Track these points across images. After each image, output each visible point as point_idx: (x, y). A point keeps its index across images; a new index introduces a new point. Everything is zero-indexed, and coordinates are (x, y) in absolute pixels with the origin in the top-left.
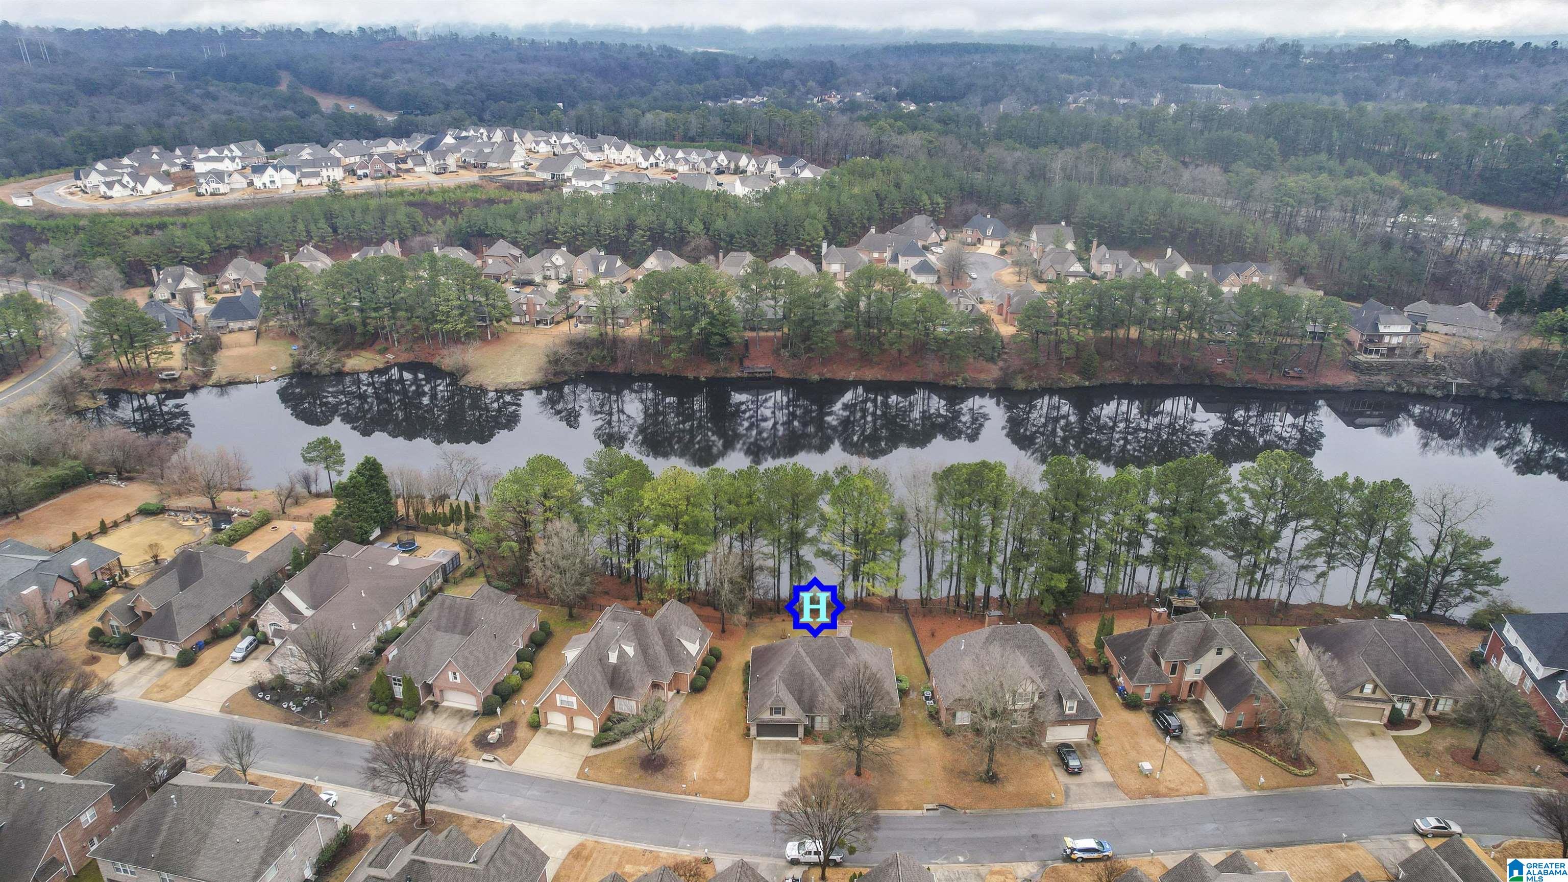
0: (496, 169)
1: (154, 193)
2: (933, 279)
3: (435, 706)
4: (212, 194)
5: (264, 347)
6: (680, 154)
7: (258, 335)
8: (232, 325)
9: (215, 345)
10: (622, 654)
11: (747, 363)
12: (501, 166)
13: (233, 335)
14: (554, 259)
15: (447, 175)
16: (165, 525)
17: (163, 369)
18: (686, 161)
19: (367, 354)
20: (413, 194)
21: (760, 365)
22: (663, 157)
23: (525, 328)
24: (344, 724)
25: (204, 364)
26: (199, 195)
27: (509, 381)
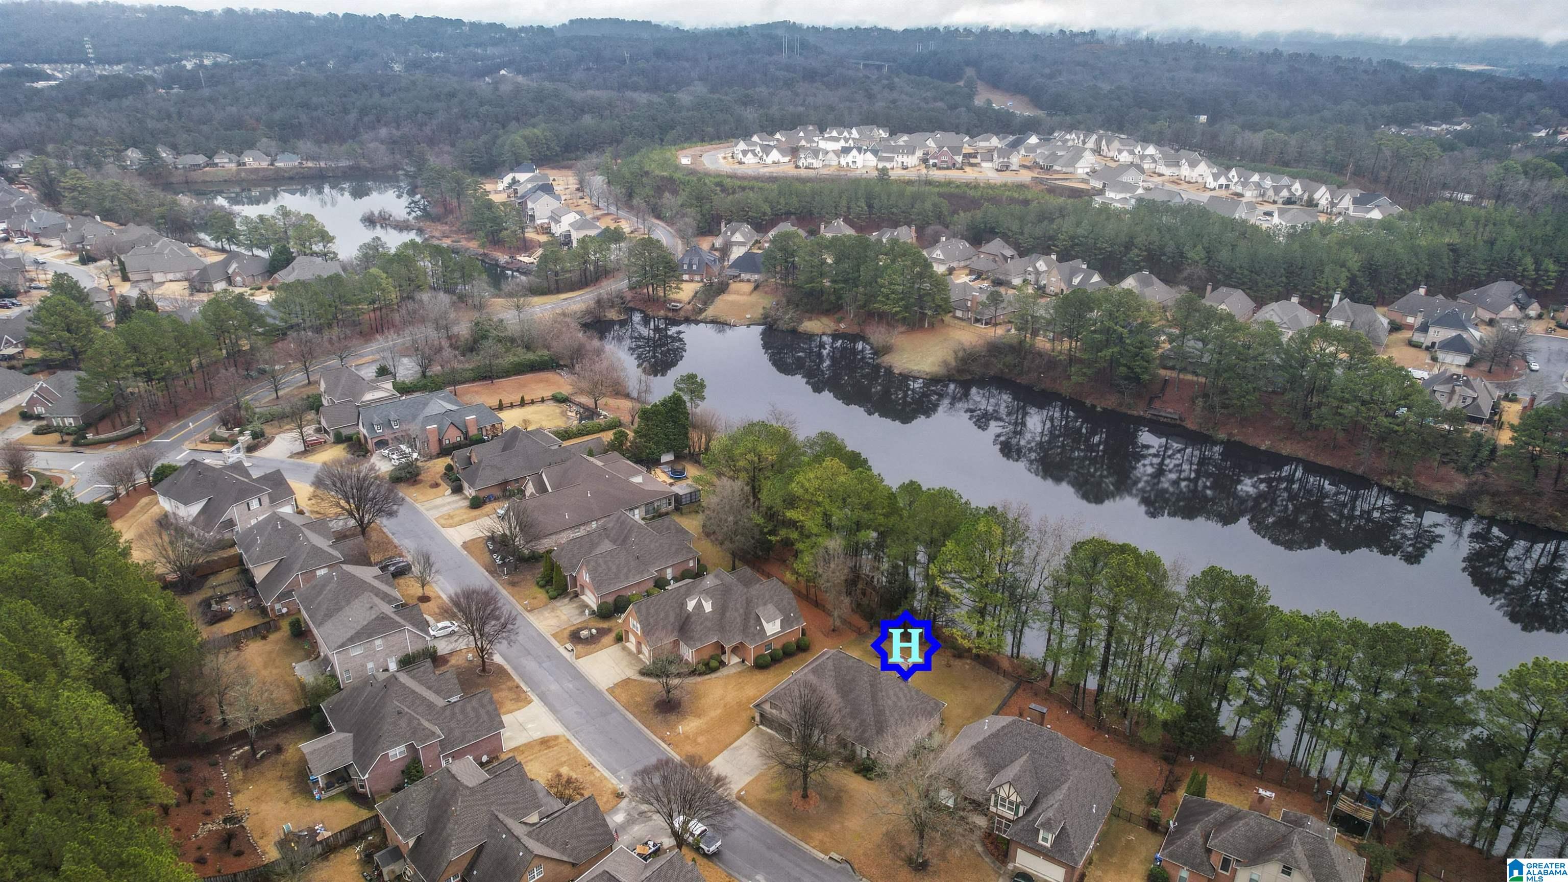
0: (1058, 172)
1: (774, 163)
2: (1463, 360)
3: (576, 595)
4: (806, 168)
5: (755, 298)
6: (1256, 178)
7: (756, 288)
8: (743, 276)
9: (722, 288)
10: (699, 606)
11: (1157, 404)
12: (1064, 170)
13: (742, 284)
14: (1038, 265)
15: (1008, 172)
16: (558, 410)
17: (675, 301)
18: (1258, 185)
19: (825, 320)
20: (958, 186)
21: (1169, 410)
22: (1236, 179)
23: (964, 324)
24: (513, 584)
25: (705, 304)
26: (797, 167)
27: (915, 368)
